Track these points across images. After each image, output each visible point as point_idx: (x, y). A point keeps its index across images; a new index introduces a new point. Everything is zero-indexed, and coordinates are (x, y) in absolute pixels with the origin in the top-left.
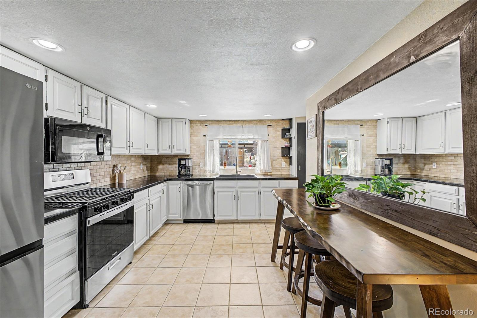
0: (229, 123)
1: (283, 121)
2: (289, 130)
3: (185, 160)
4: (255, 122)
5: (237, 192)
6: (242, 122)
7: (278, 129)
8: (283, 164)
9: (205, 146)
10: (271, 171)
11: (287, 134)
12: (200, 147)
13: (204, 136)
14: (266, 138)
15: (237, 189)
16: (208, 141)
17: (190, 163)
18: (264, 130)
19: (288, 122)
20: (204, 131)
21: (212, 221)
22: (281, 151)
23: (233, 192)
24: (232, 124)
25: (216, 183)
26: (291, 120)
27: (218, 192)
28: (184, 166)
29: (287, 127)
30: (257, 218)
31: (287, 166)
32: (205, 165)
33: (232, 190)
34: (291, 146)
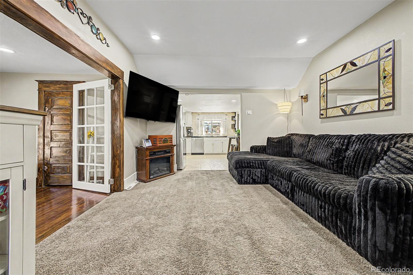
0: (209, 113)
1: (232, 113)
2: (234, 117)
3: (190, 129)
4: (220, 113)
5: (213, 142)
6: (214, 113)
7: (230, 116)
8: (232, 131)
9: (198, 124)
10: (227, 134)
11: (234, 119)
12: (196, 124)
13: (198, 119)
14: (225, 120)
15: (213, 141)
16: (199, 122)
17: (192, 131)
18: (224, 117)
19: (234, 113)
20: (198, 117)
21: (203, 154)
22: (231, 126)
23: (211, 142)
24: (210, 114)
25: (205, 138)
26: (235, 113)
27: (206, 142)
28: (190, 132)
29: (234, 115)
30: (221, 152)
31: (234, 133)
32: (198, 132)
33: (211, 141)
34: (236, 124)
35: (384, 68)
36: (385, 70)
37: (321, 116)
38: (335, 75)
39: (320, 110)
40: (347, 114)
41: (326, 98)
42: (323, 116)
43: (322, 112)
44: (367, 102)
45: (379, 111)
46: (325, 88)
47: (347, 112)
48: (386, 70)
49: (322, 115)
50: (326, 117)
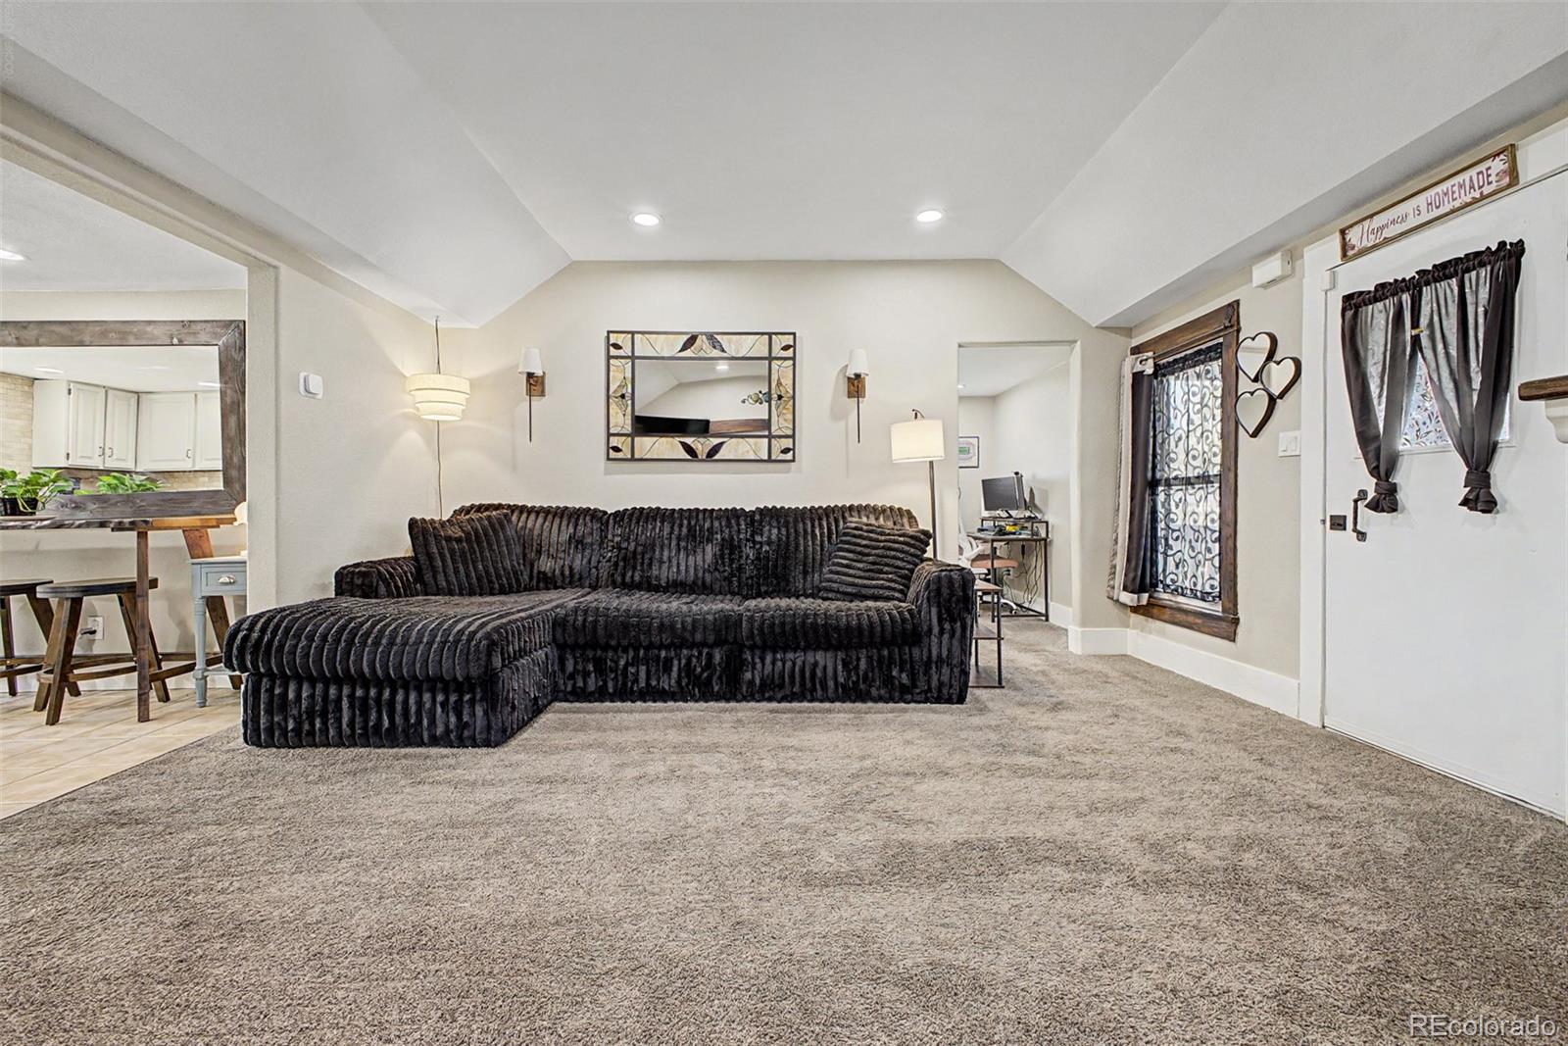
35: (779, 380)
36: (779, 384)
37: (613, 454)
38: (662, 350)
39: (609, 435)
40: (700, 457)
41: (630, 402)
42: (620, 455)
43: (614, 441)
44: (747, 439)
45: (770, 460)
46: (629, 375)
47: (699, 452)
48: (781, 384)
49: (617, 449)
50: (633, 459)
